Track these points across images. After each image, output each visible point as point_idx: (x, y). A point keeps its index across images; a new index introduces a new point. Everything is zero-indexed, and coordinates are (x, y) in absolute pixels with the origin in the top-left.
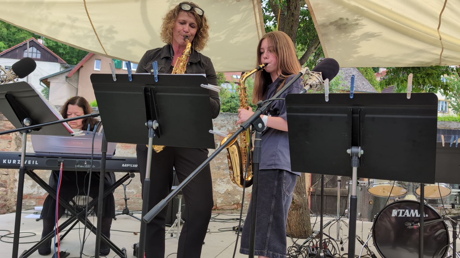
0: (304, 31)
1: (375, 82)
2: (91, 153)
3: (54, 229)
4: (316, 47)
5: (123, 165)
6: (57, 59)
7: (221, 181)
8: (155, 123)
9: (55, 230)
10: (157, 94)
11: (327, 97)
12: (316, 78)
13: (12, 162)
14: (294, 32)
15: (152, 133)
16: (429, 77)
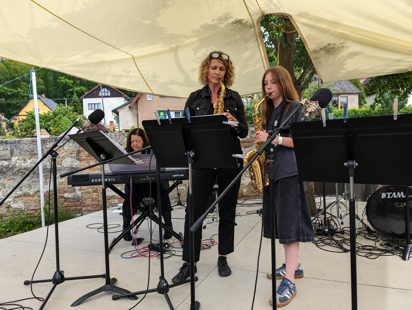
0: (300, 56)
1: (359, 84)
2: (149, 169)
3: (131, 223)
4: (311, 69)
5: (174, 176)
6: (121, 94)
7: (244, 176)
8: (192, 153)
9: (131, 225)
10: (191, 131)
11: (324, 123)
12: (314, 106)
13: (98, 180)
14: (292, 59)
15: (190, 160)
16: (407, 81)
